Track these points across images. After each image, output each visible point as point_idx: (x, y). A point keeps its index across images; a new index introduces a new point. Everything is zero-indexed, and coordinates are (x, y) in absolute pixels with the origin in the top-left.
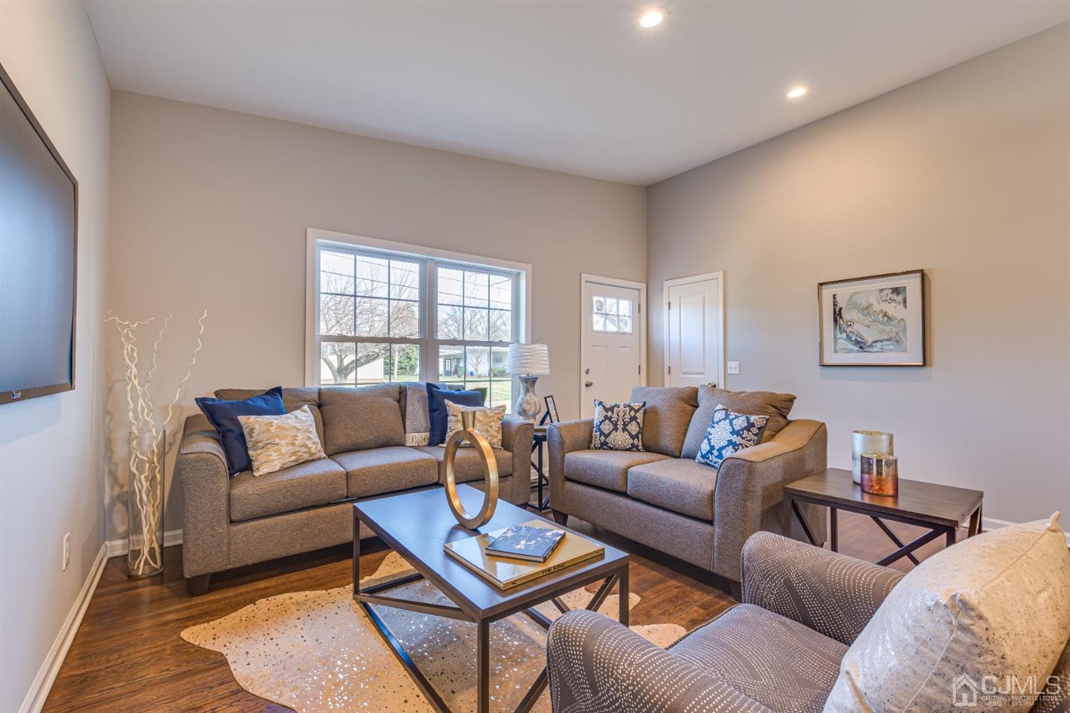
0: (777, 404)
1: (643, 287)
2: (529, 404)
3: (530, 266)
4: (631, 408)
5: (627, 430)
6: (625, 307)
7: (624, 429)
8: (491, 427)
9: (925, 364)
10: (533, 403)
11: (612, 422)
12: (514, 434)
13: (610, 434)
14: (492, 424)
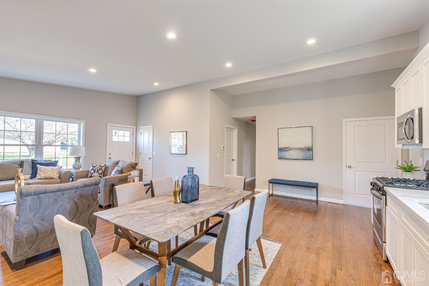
0: (132, 165)
1: (135, 127)
2: (76, 165)
3: (85, 121)
4: (101, 166)
5: (98, 172)
6: (128, 133)
7: (97, 172)
8: (54, 173)
9: (186, 154)
10: (78, 165)
11: (94, 170)
12: (62, 174)
13: (93, 173)
14: (55, 172)
